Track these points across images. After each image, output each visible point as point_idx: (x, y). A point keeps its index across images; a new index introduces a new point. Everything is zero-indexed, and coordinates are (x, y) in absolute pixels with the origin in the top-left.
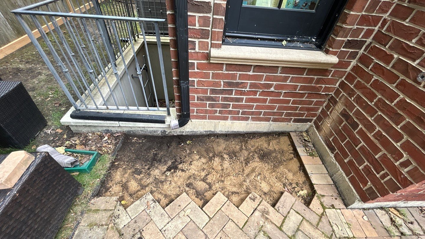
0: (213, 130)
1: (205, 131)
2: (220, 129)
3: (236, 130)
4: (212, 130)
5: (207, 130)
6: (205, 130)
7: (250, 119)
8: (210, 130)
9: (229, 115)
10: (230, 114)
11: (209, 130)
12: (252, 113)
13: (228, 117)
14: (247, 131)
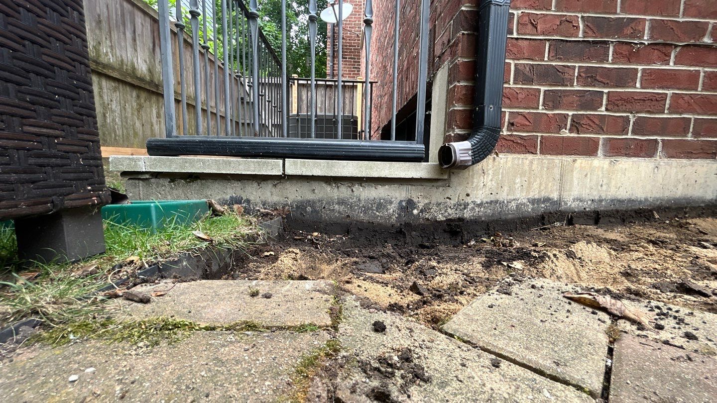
0: (555, 196)
1: (533, 201)
2: (575, 193)
3: (623, 194)
4: (551, 196)
5: (536, 197)
6: (531, 196)
7: (660, 149)
8: (547, 195)
9: (601, 137)
10: (601, 131)
11: (544, 194)
12: (663, 127)
13: (595, 143)
14: (658, 196)
